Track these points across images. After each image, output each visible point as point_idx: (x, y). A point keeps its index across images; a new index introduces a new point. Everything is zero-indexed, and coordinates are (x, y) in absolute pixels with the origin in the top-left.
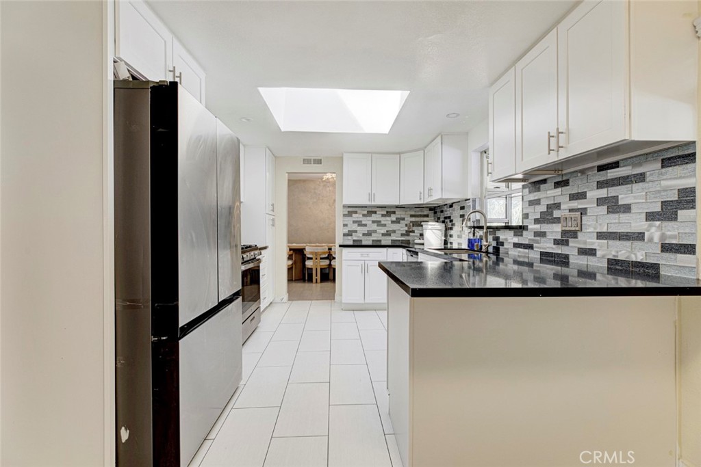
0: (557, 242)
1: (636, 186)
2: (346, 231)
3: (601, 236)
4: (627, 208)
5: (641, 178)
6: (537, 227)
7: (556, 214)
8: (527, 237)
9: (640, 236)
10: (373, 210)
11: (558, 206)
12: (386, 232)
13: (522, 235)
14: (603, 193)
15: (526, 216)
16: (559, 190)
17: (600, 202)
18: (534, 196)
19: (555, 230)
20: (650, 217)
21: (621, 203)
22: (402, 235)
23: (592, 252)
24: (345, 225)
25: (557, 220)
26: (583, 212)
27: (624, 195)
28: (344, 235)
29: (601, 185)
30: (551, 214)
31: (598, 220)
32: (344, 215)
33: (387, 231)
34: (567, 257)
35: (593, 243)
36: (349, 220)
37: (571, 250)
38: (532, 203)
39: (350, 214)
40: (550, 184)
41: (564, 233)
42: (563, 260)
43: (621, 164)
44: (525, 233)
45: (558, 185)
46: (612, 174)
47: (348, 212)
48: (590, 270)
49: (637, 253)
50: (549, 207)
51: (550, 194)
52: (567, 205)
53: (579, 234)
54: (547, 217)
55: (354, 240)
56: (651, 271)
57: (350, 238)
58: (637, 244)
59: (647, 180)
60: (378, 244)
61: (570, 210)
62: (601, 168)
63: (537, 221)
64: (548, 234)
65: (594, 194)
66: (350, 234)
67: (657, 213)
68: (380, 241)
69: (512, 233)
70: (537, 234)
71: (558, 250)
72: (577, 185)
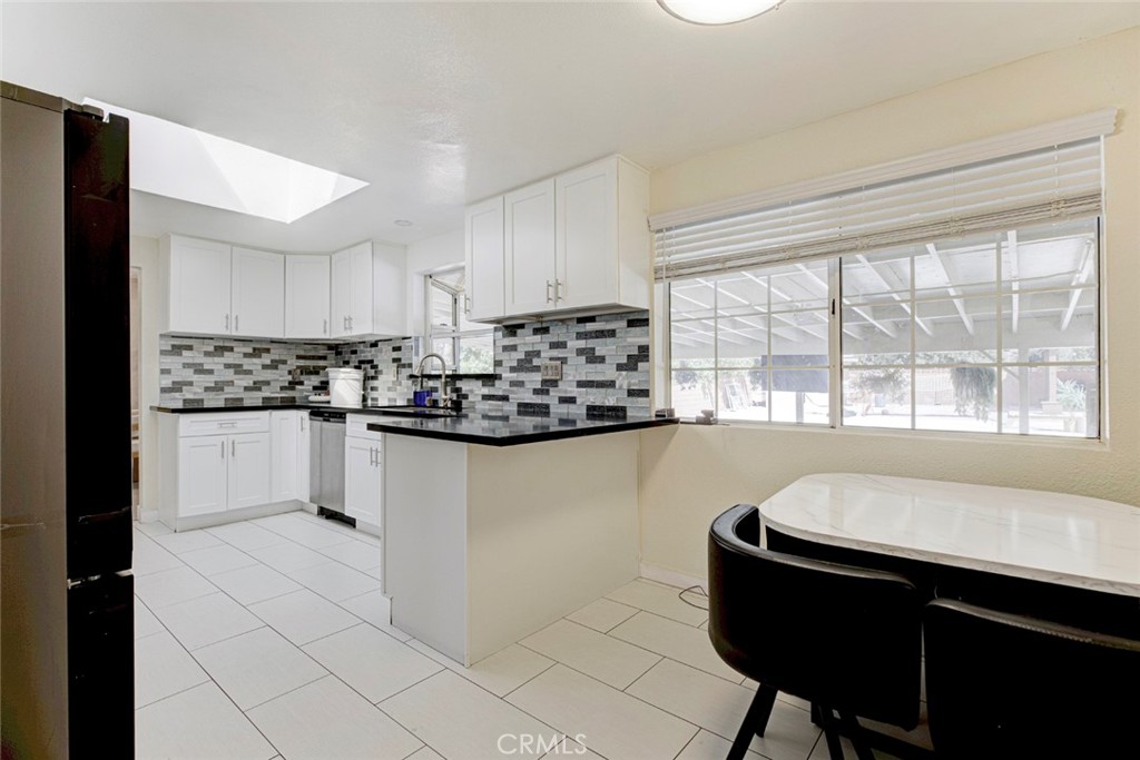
0: (536, 392)
1: (609, 340)
2: (167, 382)
3: (581, 384)
4: (602, 360)
5: (612, 333)
6: (514, 376)
7: (536, 362)
8: (500, 388)
9: (611, 384)
10: (227, 344)
11: (538, 354)
12: (251, 385)
13: (493, 385)
14: (582, 344)
15: (498, 363)
16: (539, 337)
17: (580, 352)
18: (510, 341)
19: (534, 380)
20: (620, 367)
21: (597, 354)
22: (282, 388)
23: (572, 400)
24: (165, 372)
25: (537, 369)
26: (564, 360)
27: (602, 347)
28: (164, 390)
29: (580, 336)
30: (531, 361)
31: (577, 369)
32: (163, 353)
33: (255, 383)
34: (547, 406)
35: (573, 391)
36: (173, 362)
37: (551, 400)
38: (506, 348)
39: (177, 350)
40: (528, 330)
41: (544, 382)
42: (543, 410)
43: (597, 319)
44: (497, 382)
45: (536, 331)
46: (590, 327)
47: (173, 346)
48: (570, 417)
49: (609, 399)
50: (527, 354)
51: (527, 340)
52: (547, 353)
53: (560, 383)
54: (525, 365)
55: (185, 401)
56: (620, 414)
57: (177, 395)
58: (610, 390)
59: (618, 335)
60: (238, 404)
61: (551, 359)
62: (581, 321)
63: (513, 369)
64: (526, 383)
65: (574, 344)
66: (177, 387)
67: (625, 364)
68: (241, 399)
69: (480, 383)
70: (513, 384)
71: (538, 400)
72: (557, 334)
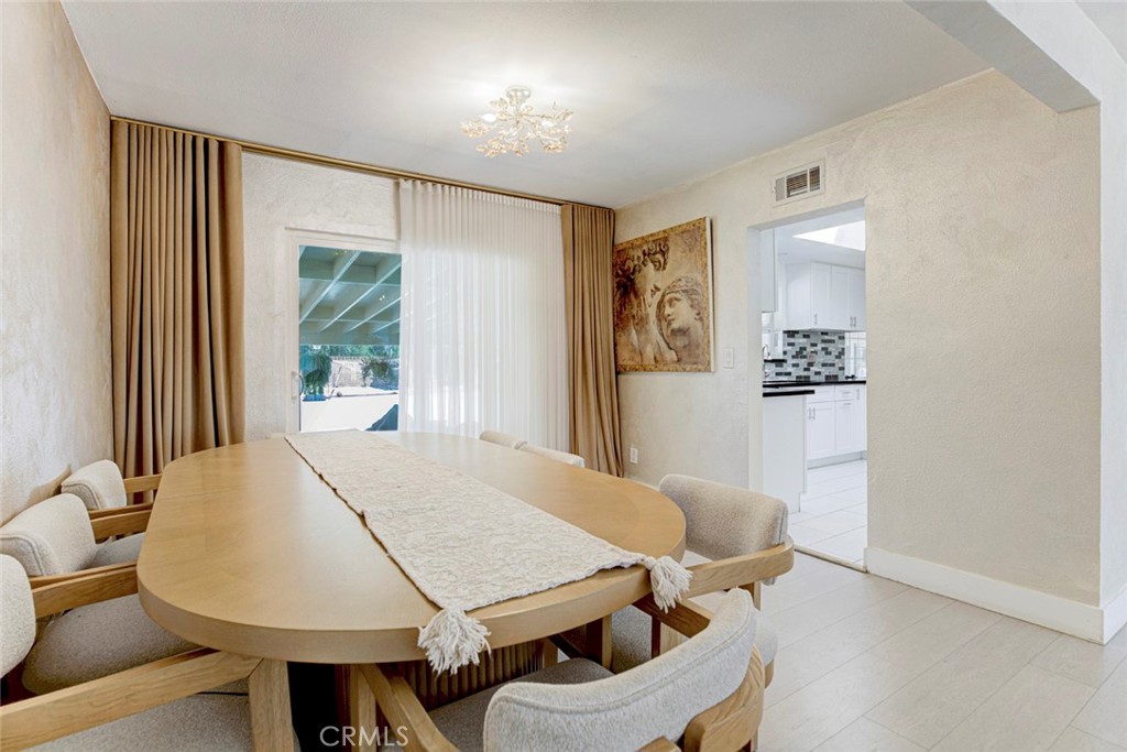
0: (806, 369)
3: (824, 365)
4: (830, 353)
5: (833, 341)
6: (795, 361)
7: (805, 353)
8: (787, 368)
9: (833, 365)
11: (805, 349)
14: (824, 345)
15: (785, 353)
17: (823, 349)
18: (792, 340)
19: (803, 363)
23: (819, 373)
25: (805, 357)
26: (816, 352)
29: (823, 341)
31: (821, 358)
35: (820, 368)
38: (789, 344)
40: (800, 335)
41: (808, 364)
43: (829, 334)
44: (784, 364)
45: (805, 336)
46: (826, 337)
50: (801, 348)
51: (800, 341)
52: (809, 349)
53: (814, 364)
54: (800, 354)
61: (811, 352)
62: (822, 334)
63: (793, 357)
65: (820, 345)
69: (774, 365)
70: (794, 365)
71: (806, 373)
72: (813, 339)
